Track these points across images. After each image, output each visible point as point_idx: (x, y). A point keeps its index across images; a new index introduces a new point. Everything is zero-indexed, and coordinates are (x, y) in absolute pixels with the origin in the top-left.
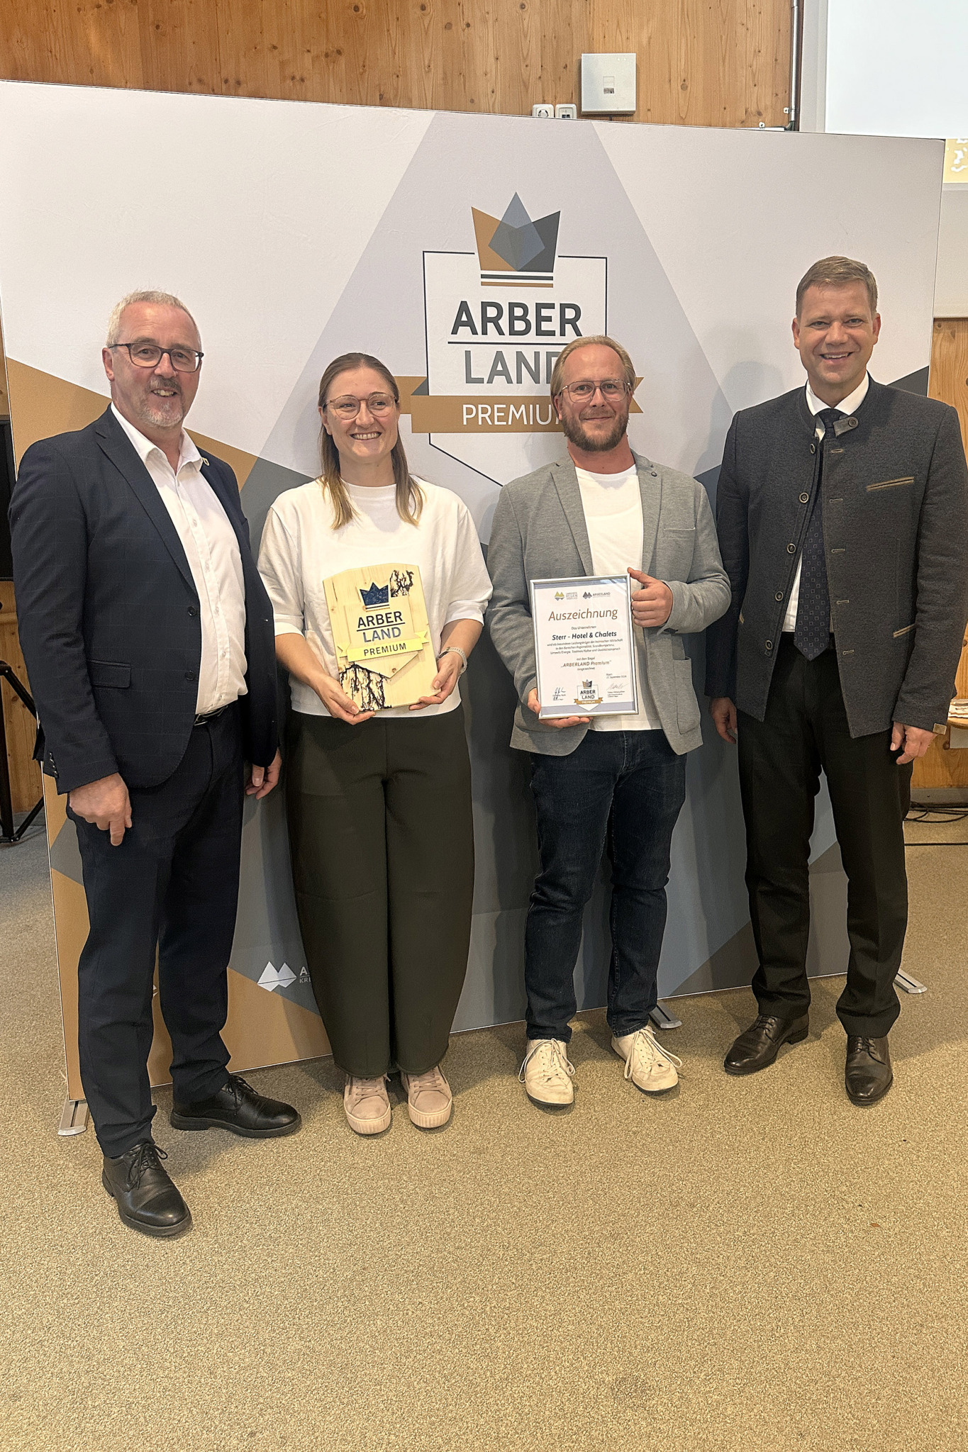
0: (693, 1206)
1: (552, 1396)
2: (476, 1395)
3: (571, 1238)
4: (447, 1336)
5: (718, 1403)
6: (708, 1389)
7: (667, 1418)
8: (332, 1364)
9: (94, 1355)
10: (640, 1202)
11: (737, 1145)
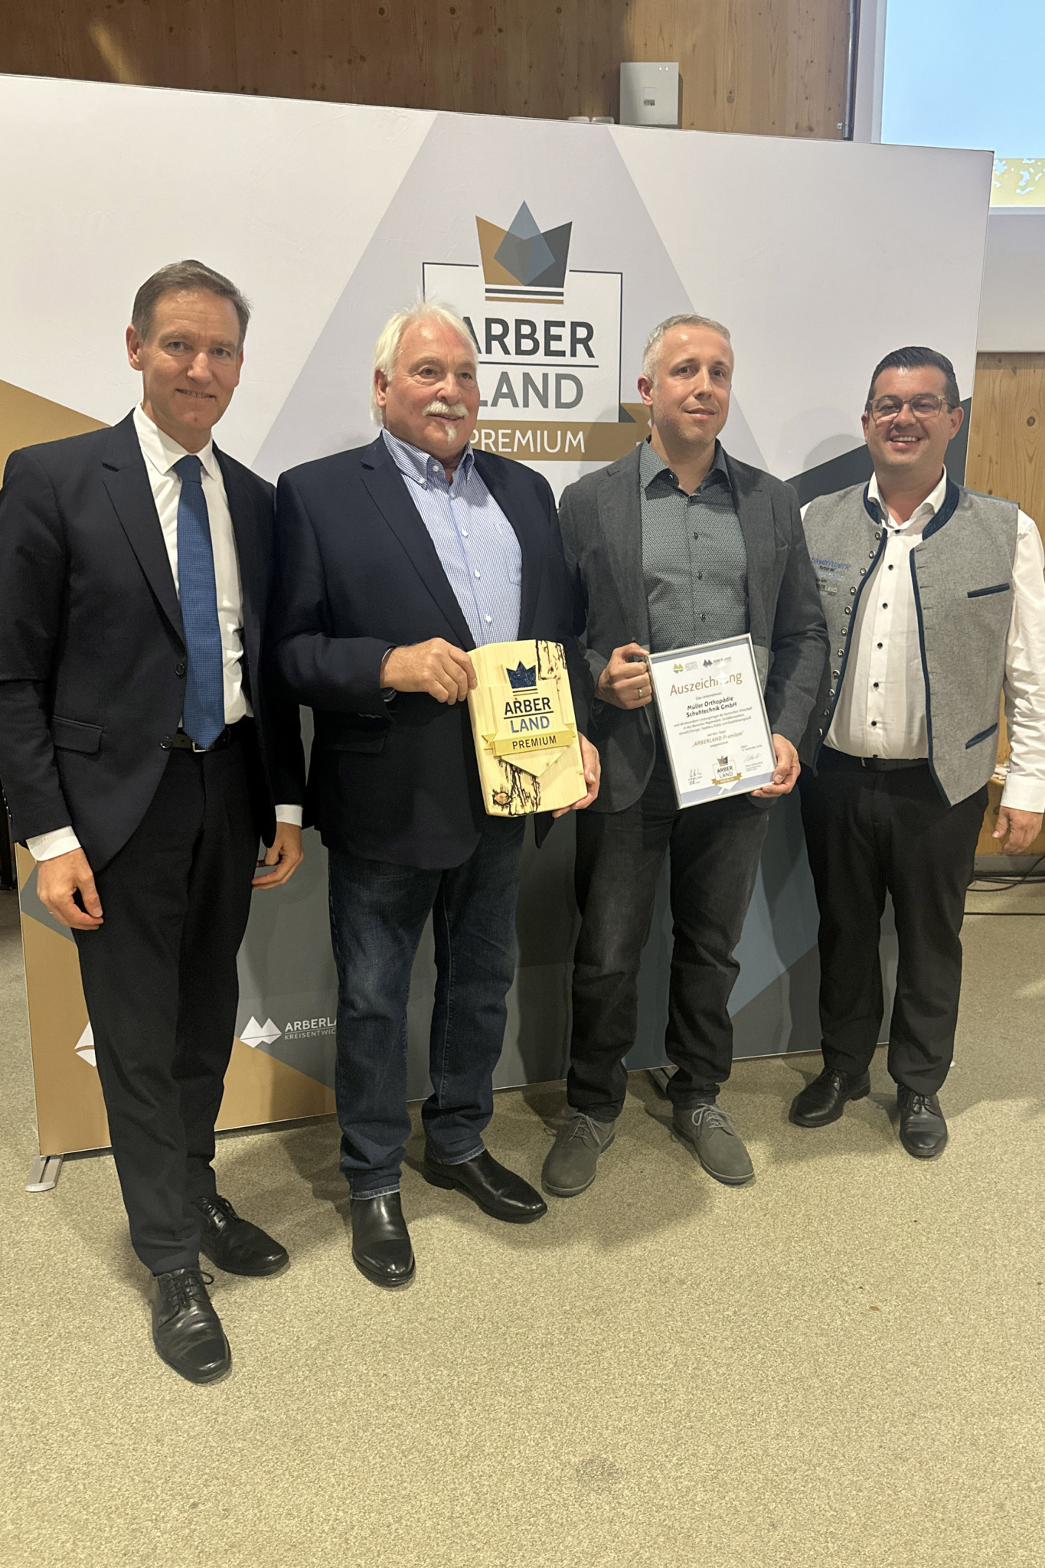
0: (682, 1282)
1: (513, 1476)
2: (433, 1472)
3: (551, 1313)
4: (410, 1411)
5: (688, 1488)
6: (679, 1474)
7: (633, 1503)
8: (286, 1435)
9: (38, 1419)
10: (627, 1277)
11: (736, 1220)
